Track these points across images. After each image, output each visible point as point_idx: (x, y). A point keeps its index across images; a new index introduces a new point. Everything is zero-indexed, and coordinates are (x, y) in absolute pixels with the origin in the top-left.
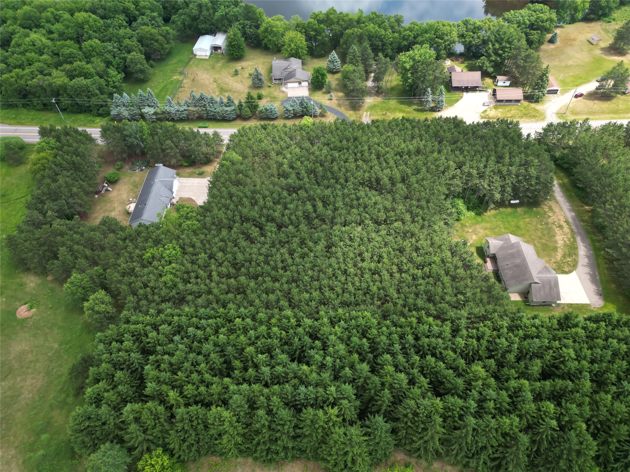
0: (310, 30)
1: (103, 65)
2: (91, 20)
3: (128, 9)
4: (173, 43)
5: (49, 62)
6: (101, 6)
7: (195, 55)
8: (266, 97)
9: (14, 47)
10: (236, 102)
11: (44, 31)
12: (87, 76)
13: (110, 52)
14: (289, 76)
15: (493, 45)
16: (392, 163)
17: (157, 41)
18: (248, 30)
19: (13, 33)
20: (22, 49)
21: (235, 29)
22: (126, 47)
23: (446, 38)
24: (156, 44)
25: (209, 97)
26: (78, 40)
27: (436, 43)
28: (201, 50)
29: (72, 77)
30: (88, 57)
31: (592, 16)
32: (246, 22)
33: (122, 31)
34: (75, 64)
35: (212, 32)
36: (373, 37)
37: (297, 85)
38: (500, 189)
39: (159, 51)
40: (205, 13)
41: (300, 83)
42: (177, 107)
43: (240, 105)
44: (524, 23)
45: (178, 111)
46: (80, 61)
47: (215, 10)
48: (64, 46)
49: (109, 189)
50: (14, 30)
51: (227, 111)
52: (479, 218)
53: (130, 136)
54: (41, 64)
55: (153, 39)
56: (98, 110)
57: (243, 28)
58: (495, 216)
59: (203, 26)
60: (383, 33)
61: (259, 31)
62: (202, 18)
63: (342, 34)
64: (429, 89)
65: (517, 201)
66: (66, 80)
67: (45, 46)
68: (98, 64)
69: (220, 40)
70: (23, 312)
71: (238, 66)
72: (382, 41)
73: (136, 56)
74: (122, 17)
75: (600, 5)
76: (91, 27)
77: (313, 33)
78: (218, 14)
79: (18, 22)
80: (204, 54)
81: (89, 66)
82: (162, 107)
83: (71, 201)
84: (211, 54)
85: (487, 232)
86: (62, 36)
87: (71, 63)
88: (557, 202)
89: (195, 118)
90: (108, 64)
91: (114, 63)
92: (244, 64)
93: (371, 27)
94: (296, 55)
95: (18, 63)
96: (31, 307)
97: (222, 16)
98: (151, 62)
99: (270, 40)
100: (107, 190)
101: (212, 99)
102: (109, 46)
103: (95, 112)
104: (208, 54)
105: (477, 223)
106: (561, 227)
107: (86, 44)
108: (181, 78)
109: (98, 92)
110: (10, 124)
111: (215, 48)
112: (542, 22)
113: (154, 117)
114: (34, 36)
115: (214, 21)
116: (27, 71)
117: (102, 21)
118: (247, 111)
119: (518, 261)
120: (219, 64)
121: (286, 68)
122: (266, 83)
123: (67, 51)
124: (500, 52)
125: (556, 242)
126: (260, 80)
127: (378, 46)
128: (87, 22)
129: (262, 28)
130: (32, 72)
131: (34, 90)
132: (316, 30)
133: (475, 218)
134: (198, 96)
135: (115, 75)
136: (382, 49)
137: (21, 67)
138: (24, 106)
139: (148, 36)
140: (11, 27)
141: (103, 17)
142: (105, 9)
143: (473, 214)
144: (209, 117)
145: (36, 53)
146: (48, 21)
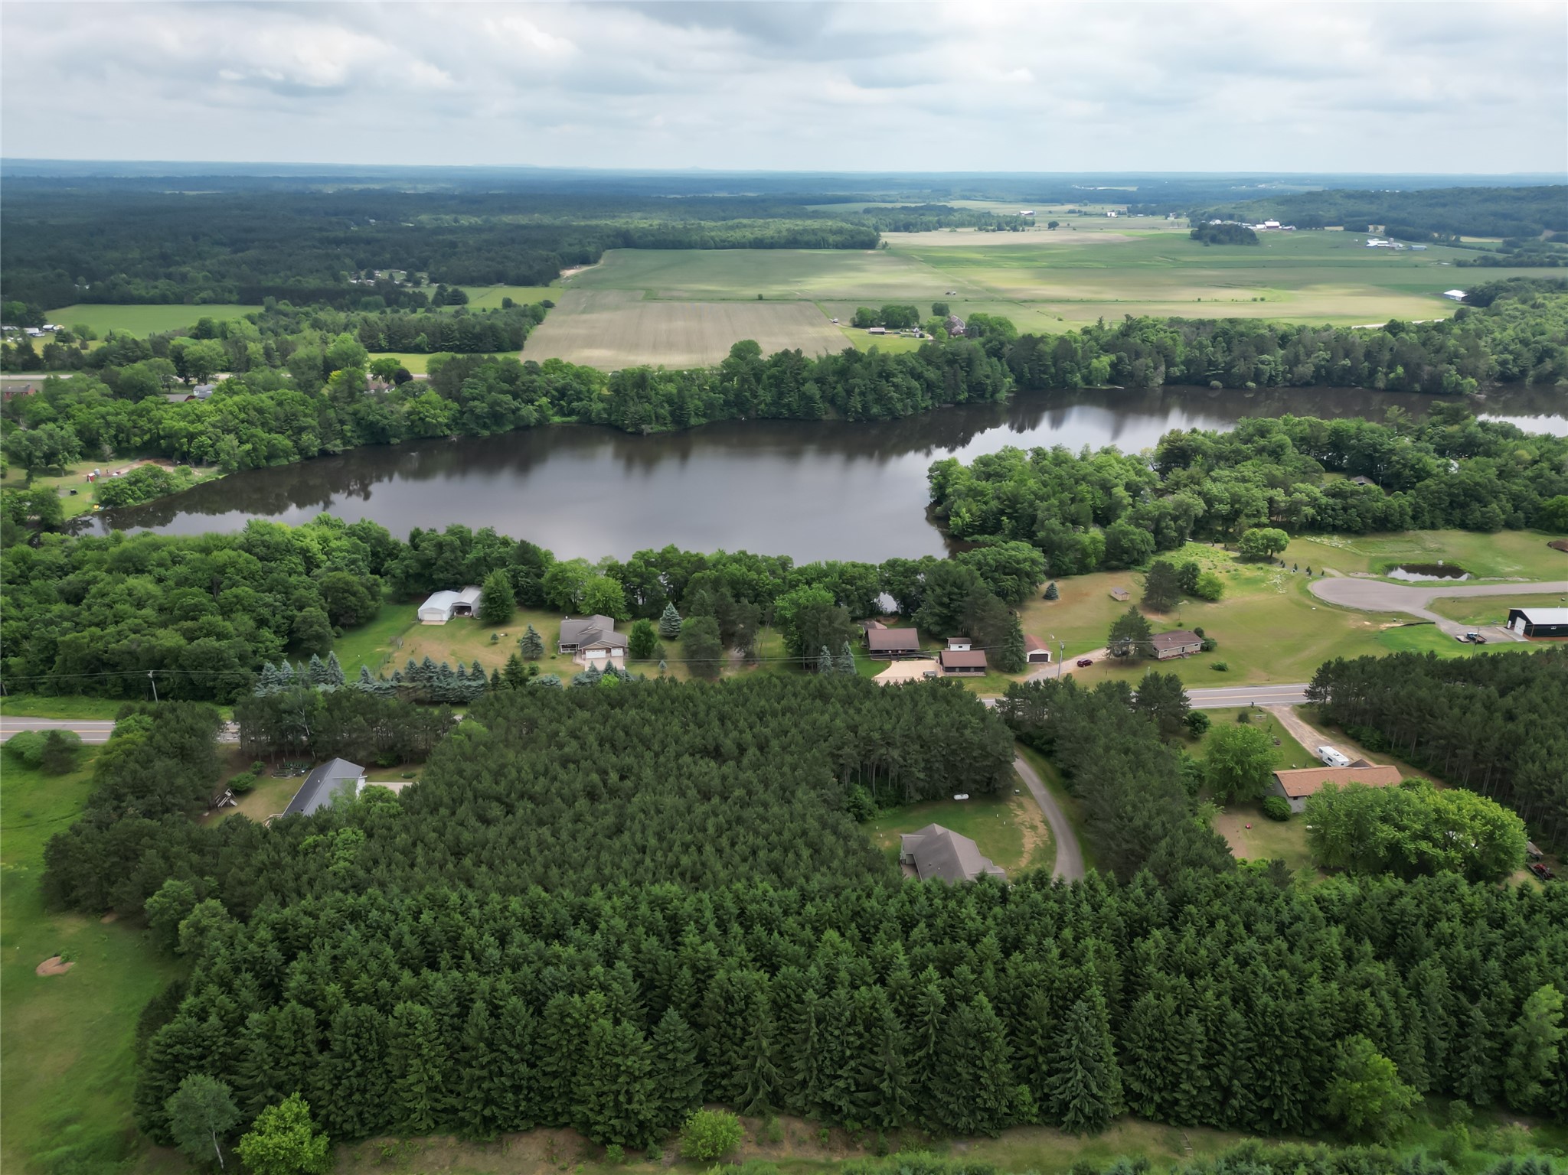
0: (631, 575)
1: (252, 623)
2: (241, 560)
3: (308, 551)
4: (382, 603)
5: (153, 619)
6: (263, 542)
7: (421, 620)
8: (546, 670)
9: (94, 597)
10: (489, 674)
11: (150, 578)
12: (220, 636)
13: (267, 605)
14: (591, 640)
15: (933, 591)
16: (742, 724)
17: (354, 594)
18: (522, 581)
19: (94, 581)
20: (107, 600)
21: (498, 577)
22: (297, 600)
23: (859, 583)
24: (352, 598)
25: (439, 664)
26: (213, 588)
27: (844, 590)
28: (433, 611)
29: (191, 640)
30: (226, 611)
31: (1114, 563)
32: (521, 567)
33: (294, 579)
34: (203, 619)
35: (456, 586)
36: (738, 582)
37: (602, 652)
38: (923, 765)
39: (357, 610)
40: (448, 555)
41: (609, 650)
42: (377, 684)
43: (496, 677)
44: (987, 564)
45: (379, 689)
46: (212, 614)
47: (465, 552)
48: (185, 595)
49: (232, 802)
50: (95, 577)
51: (470, 687)
53: (290, 713)
54: (139, 621)
55: (347, 591)
56: (229, 693)
57: (514, 576)
58: (925, 816)
59: (441, 576)
60: (756, 577)
61: (542, 580)
62: (440, 562)
63: (686, 581)
64: (825, 648)
65: (966, 796)
66: (183, 642)
67: (150, 596)
68: (246, 622)
69: (471, 596)
70: (50, 966)
71: (500, 633)
72: (754, 589)
73: (316, 613)
74: (297, 559)
75: (1121, 547)
76: (239, 571)
78: (471, 556)
79: (106, 566)
80: (437, 617)
81: (227, 624)
82: (351, 684)
84: (452, 617)
86: (182, 582)
87: (194, 619)
88: (1032, 797)
90: (262, 623)
91: (272, 623)
92: (509, 630)
93: (734, 568)
94: (605, 611)
95: (96, 620)
96: (67, 959)
97: (478, 559)
98: (338, 628)
99: (560, 593)
100: (228, 804)
101: (445, 667)
102: (268, 598)
103: (221, 697)
104: (446, 617)
105: (895, 825)
106: (1034, 828)
107: (227, 593)
108: (390, 650)
109: (236, 662)
110: (53, 718)
111: (461, 609)
112: (1018, 562)
113: (334, 696)
114: (132, 581)
115: (462, 568)
116: (111, 629)
117: (260, 565)
118: (506, 687)
119: (944, 857)
120: (464, 632)
121: (585, 630)
122: (547, 652)
123: (190, 601)
124: (946, 600)
125: (1023, 846)
126: (537, 645)
128: (233, 564)
129: (547, 576)
130: (119, 633)
131: (117, 659)
132: (640, 575)
134: (419, 664)
135: (271, 640)
137: (101, 624)
138: (86, 691)
139: (340, 586)
140: (92, 573)
141: (261, 559)
142: (268, 548)
144: (435, 699)
145: (132, 605)
146: (160, 565)
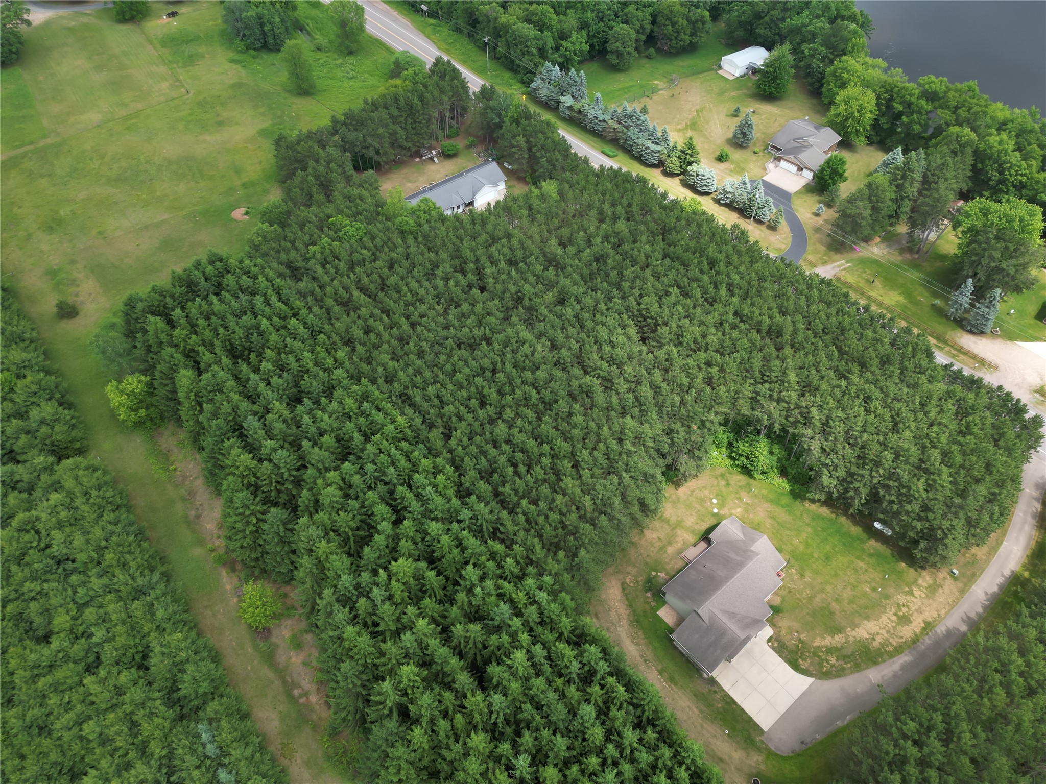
0: (898, 100)
7: (720, 68)
8: (733, 163)
14: (795, 151)
21: (783, 49)
22: (626, 15)
24: (669, 27)
25: (643, 119)
28: (731, 64)
37: (794, 169)
39: (671, 40)
41: (800, 169)
49: (436, 160)
51: (648, 148)
52: (786, 500)
53: (492, 110)
55: (671, 19)
58: (817, 517)
62: (767, 19)
64: (970, 282)
65: (888, 531)
70: (239, 213)
71: (754, 106)
72: (1001, 173)
73: (624, 31)
77: (899, 107)
80: (733, 72)
82: (585, 104)
83: (369, 140)
84: (743, 76)
85: (768, 523)
88: (963, 591)
89: (608, 138)
94: (841, 128)
96: (247, 214)
98: (652, 50)
100: (432, 159)
101: (643, 122)
103: (521, 76)
104: (740, 74)
105: (775, 502)
106: (904, 620)
108: (663, 86)
109: (535, 51)
111: (756, 71)
113: (567, 112)
118: (674, 164)
119: (721, 573)
120: (734, 94)
121: (802, 139)
122: (758, 144)
125: (855, 626)
127: (990, 179)
132: (909, 105)
133: (782, 494)
134: (629, 110)
136: (993, 188)
138: (470, 35)
139: (666, 12)
143: (787, 487)
144: (626, 146)
